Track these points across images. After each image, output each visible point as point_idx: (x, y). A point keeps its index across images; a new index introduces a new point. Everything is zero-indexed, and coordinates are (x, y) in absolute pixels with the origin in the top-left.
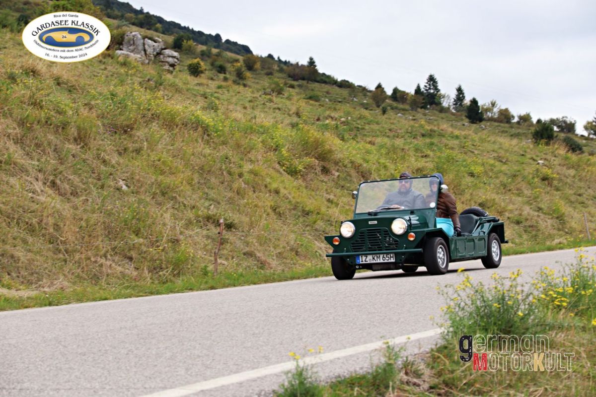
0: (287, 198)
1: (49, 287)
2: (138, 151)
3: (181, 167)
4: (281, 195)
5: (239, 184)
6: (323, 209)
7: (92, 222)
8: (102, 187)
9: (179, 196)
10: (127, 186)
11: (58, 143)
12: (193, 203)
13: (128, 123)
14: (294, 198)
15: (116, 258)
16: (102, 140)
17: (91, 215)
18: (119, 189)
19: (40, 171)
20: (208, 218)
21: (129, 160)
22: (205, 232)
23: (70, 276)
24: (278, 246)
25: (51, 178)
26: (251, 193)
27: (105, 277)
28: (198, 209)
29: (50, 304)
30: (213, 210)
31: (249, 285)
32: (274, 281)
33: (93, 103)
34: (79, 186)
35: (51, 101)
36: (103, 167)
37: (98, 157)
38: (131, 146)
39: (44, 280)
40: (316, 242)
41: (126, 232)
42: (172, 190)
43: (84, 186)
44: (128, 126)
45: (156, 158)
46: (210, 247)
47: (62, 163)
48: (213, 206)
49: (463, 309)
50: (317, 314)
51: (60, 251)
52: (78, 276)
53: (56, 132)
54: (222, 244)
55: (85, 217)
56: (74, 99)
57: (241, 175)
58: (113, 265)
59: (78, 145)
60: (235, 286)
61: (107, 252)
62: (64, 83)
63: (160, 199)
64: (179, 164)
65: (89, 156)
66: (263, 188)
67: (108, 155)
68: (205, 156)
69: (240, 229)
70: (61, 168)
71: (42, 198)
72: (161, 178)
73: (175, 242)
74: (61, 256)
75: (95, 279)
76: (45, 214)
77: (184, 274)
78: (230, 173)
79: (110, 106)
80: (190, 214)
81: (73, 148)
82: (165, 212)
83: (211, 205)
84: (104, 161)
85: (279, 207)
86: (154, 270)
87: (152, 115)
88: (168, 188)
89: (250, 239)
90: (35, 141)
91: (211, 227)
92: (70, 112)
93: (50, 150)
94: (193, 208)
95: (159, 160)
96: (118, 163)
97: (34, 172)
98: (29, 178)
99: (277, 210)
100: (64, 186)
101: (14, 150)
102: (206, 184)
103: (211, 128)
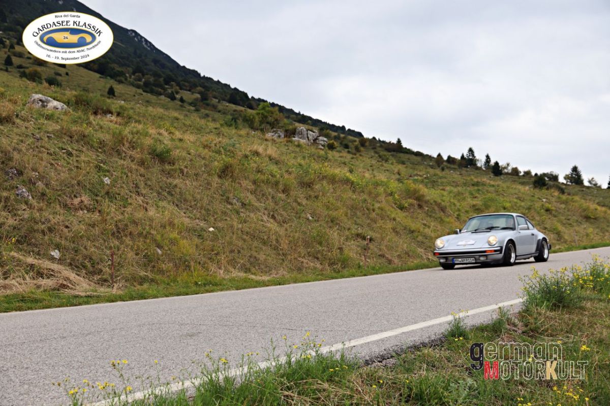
0: (400, 223)
1: (276, 275)
2: (316, 197)
3: (340, 206)
5: (373, 215)
7: (296, 238)
8: (299, 217)
9: (341, 223)
10: (312, 217)
11: (274, 193)
12: (348, 226)
13: (309, 181)
15: (310, 258)
16: (297, 191)
17: (295, 234)
18: (308, 219)
19: (266, 209)
20: (358, 235)
21: (312, 203)
22: (357, 243)
23: (286, 269)
24: (398, 251)
25: (272, 213)
27: (305, 269)
28: (352, 230)
29: (280, 284)
30: (360, 231)
31: (385, 273)
32: (398, 271)
33: (290, 170)
34: (287, 218)
35: (268, 170)
36: (298, 207)
37: (296, 201)
38: (312, 194)
39: (273, 271)
40: (418, 248)
41: (315, 244)
42: (337, 220)
43: (289, 218)
44: (310, 183)
45: (327, 201)
46: (360, 252)
47: (277, 205)
48: (359, 229)
49: (534, 289)
50: (440, 291)
51: (279, 254)
52: (290, 268)
53: (272, 187)
54: (366, 249)
55: (292, 235)
56: (280, 168)
57: (374, 210)
58: (309, 262)
59: (284, 194)
60: (377, 274)
61: (305, 255)
62: (273, 159)
63: (331, 224)
64: (339, 204)
65: (291, 200)
66: (386, 218)
67: (301, 200)
68: (353, 200)
69: (376, 241)
70: (277, 207)
71: (269, 225)
72: (330, 213)
73: (341, 249)
74: (281, 257)
75: (300, 270)
76: (271, 234)
77: (348, 267)
78: (368, 209)
79: (300, 171)
80: (347, 233)
81: (282, 196)
84: (299, 204)
85: (396, 228)
86: (331, 264)
88: (335, 218)
89: (382, 247)
90: (262, 192)
91: (359, 240)
92: (278, 176)
93: (270, 198)
94: (349, 229)
95: (329, 202)
96: (307, 204)
97: (262, 210)
98: (260, 214)
99: (395, 230)
100: (279, 218)
101: (251, 198)
102: (355, 215)
103: (355, 183)
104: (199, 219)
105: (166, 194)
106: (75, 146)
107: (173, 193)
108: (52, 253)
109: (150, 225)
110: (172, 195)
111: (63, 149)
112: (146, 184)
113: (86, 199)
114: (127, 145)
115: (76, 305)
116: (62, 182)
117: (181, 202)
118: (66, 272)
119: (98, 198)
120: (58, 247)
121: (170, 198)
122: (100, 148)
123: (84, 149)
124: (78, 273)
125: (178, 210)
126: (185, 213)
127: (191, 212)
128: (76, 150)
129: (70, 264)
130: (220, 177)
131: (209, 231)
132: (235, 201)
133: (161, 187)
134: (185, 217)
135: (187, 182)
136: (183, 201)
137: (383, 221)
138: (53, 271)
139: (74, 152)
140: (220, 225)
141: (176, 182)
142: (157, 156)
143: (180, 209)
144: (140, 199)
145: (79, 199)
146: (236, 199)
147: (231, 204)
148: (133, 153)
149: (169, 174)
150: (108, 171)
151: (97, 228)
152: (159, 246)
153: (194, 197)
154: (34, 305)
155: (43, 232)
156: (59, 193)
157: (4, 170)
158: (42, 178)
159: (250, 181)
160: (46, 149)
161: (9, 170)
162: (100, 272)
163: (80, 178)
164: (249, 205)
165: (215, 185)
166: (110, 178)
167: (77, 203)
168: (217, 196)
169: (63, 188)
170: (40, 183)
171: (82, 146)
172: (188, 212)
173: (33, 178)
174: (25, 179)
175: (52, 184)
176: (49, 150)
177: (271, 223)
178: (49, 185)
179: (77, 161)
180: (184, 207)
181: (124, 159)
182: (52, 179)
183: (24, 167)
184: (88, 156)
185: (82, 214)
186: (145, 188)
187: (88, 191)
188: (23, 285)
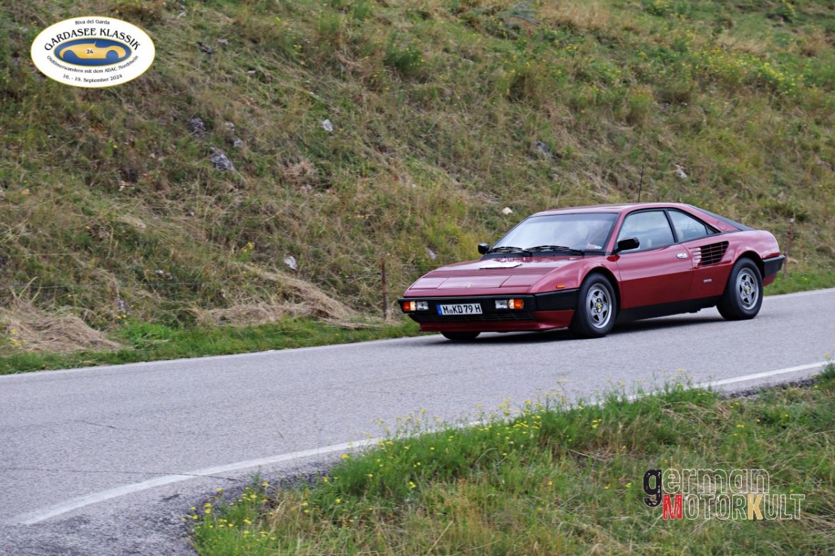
2: (696, 127)
3: (745, 145)
5: (814, 160)
8: (661, 177)
9: (745, 183)
10: (687, 174)
11: (610, 125)
12: (759, 190)
13: (683, 91)
16: (657, 117)
18: (678, 179)
19: (598, 164)
20: (777, 209)
21: (687, 141)
22: (773, 225)
25: (609, 171)
26: (828, 171)
28: (766, 197)
30: (782, 199)
33: (641, 66)
34: (637, 178)
35: (597, 69)
36: (661, 153)
37: (655, 141)
38: (688, 121)
42: (736, 177)
43: (641, 178)
44: (684, 96)
45: (717, 137)
47: (618, 152)
48: (781, 195)
53: (608, 113)
54: (794, 239)
57: (816, 149)
59: (631, 126)
60: (805, 290)
62: (604, 36)
63: (723, 187)
64: (743, 143)
65: (644, 140)
67: (664, 136)
68: (773, 127)
69: (814, 220)
70: (618, 157)
72: (724, 162)
78: (804, 148)
80: (756, 204)
81: (628, 130)
82: (729, 204)
83: (780, 192)
84: (660, 145)
87: (710, 75)
88: (732, 173)
89: (825, 233)
90: (589, 127)
91: (781, 219)
92: (617, 82)
93: (604, 136)
94: (760, 196)
95: (720, 139)
96: (675, 145)
97: (592, 166)
98: (588, 174)
100: (622, 179)
101: (569, 142)
102: (775, 163)
103: (782, 85)
104: (482, 190)
105: (421, 143)
106: (264, 58)
107: (434, 140)
108: (287, 261)
109: (413, 209)
110: (433, 146)
111: (251, 69)
112: (389, 127)
113: (306, 164)
114: (345, 48)
115: (353, 342)
116: (269, 138)
117: (449, 158)
118: (315, 293)
119: (323, 162)
120: (294, 252)
121: (429, 151)
122: (303, 58)
123: (279, 65)
124: (328, 292)
125: (447, 175)
126: (458, 180)
127: (469, 178)
128: (268, 68)
129: (314, 280)
130: (510, 99)
131: (503, 214)
132: (540, 150)
133: (412, 132)
134: (464, 187)
135: (455, 117)
136: (452, 157)
138: (299, 290)
139: (267, 73)
140: (519, 201)
141: (438, 117)
142: (397, 64)
143: (448, 173)
144: (382, 156)
145: (297, 166)
146: (543, 145)
147: (535, 157)
148: (359, 64)
149: (420, 101)
150: (327, 107)
151: (339, 219)
152: (432, 246)
153: (471, 148)
154: (304, 340)
155: (269, 228)
156: (269, 157)
157: (185, 121)
158: (241, 132)
159: (566, 105)
160: (228, 73)
161: (193, 121)
162: (356, 291)
163: (292, 126)
164: (567, 158)
165: (502, 119)
166: (331, 121)
167: (297, 174)
168: (508, 141)
169: (274, 148)
170: (239, 141)
171: (275, 57)
172: (463, 179)
173: (229, 132)
174: (219, 136)
175: (257, 142)
176: (231, 73)
177: (609, 192)
178: (254, 146)
179: (276, 90)
180: (455, 168)
181: (344, 80)
182: (255, 133)
183: (211, 115)
184: (288, 79)
185: (306, 192)
186: (390, 136)
187: (307, 149)
188: (271, 313)
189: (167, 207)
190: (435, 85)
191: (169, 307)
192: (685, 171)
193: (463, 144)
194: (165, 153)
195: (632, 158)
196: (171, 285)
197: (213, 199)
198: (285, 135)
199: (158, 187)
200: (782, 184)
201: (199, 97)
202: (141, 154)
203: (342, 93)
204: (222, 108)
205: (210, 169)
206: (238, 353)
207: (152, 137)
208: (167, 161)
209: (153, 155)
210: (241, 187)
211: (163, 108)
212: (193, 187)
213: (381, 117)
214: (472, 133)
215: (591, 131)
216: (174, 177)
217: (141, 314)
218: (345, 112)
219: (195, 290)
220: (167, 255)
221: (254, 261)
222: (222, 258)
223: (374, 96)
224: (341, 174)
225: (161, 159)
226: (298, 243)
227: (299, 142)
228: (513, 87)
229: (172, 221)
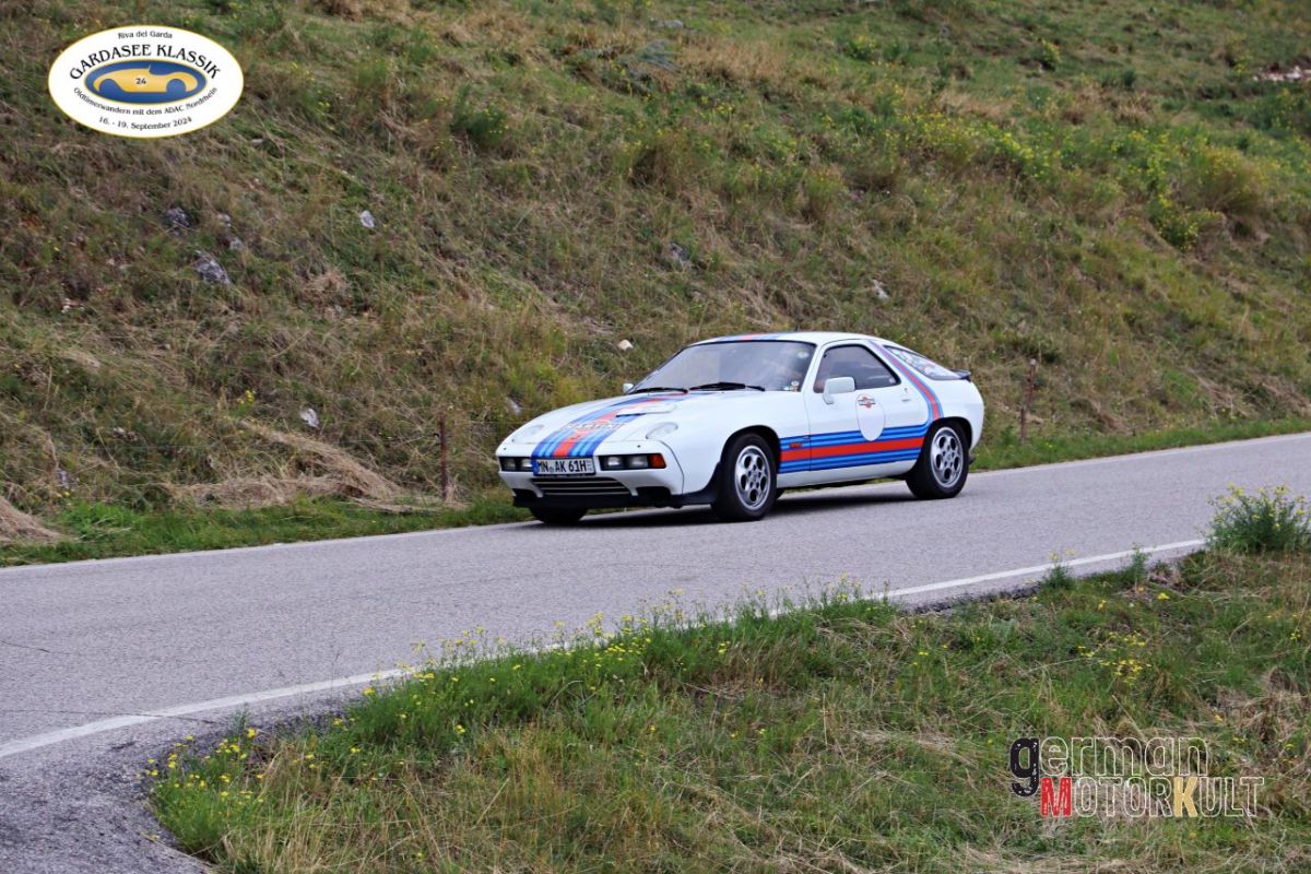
0: (1158, 298)
2: (903, 226)
3: (973, 252)
4: (1147, 292)
6: (1220, 318)
8: (850, 298)
9: (970, 306)
10: (888, 293)
11: (779, 222)
12: (991, 316)
13: (884, 174)
14: (1170, 297)
16: (845, 211)
18: (874, 299)
19: (758, 277)
20: (1016, 345)
21: (889, 244)
22: (1009, 368)
24: (1131, 389)
25: (775, 288)
26: (1092, 291)
28: (1000, 328)
30: (1024, 331)
32: (1110, 453)
34: (815, 299)
35: (761, 139)
36: (850, 262)
37: (841, 244)
38: (891, 217)
40: (1200, 379)
42: (959, 299)
43: (821, 298)
44: (886, 179)
45: (933, 239)
46: (1017, 394)
47: (790, 260)
48: (1023, 324)
53: (775, 205)
54: (1036, 387)
57: (1076, 259)
59: (808, 223)
60: (1049, 461)
62: (773, 92)
63: (939, 312)
64: (970, 247)
65: (826, 243)
67: (856, 238)
68: (1014, 226)
69: (1068, 362)
70: (788, 267)
72: (941, 276)
80: (987, 338)
81: (802, 229)
82: (946, 337)
83: (1021, 320)
84: (851, 252)
85: (1141, 317)
87: (926, 150)
88: (952, 293)
89: (1083, 380)
90: (751, 224)
91: (1022, 359)
92: (790, 159)
93: (769, 239)
94: (992, 326)
95: (937, 243)
96: (872, 251)
97: (750, 280)
98: (744, 292)
99: (1137, 322)
100: (794, 300)
101: (718, 246)
102: (1015, 279)
103: (1029, 164)
104: (590, 314)
105: (503, 246)
106: (276, 121)
107: (521, 242)
108: (305, 416)
109: (488, 341)
110: (519, 250)
111: (257, 137)
112: (456, 223)
113: (333, 276)
114: (394, 107)
116: (281, 238)
117: (543, 268)
119: (360, 273)
120: (315, 403)
121: (515, 258)
122: (332, 122)
123: (297, 131)
124: (364, 461)
125: (541, 293)
126: (555, 300)
127: (572, 297)
128: (282, 136)
129: (344, 442)
130: (633, 183)
131: (622, 351)
132: (675, 256)
133: (490, 230)
134: (563, 310)
135: (553, 208)
136: (547, 267)
137: (1103, 293)
138: (321, 457)
139: (280, 143)
140: (643, 331)
141: (528, 209)
142: (469, 131)
143: (541, 289)
144: (448, 264)
145: (322, 278)
146: (680, 249)
147: (667, 266)
148: (413, 130)
149: (502, 185)
150: (366, 193)
151: (380, 355)
152: (515, 395)
153: (575, 254)
154: (326, 530)
155: (278, 368)
156: (280, 265)
157: (159, 212)
158: (241, 229)
159: (715, 192)
160: (222, 141)
161: (170, 212)
162: (403, 459)
163: (314, 221)
164: (714, 268)
165: (622, 211)
166: (371, 212)
167: (320, 289)
168: (629, 244)
169: (287, 252)
170: (237, 241)
171: (291, 119)
172: (563, 298)
173: (223, 228)
174: (208, 234)
175: (262, 243)
176: (227, 143)
177: (774, 319)
178: (257, 247)
179: (292, 167)
180: (552, 282)
181: (392, 153)
182: (261, 230)
183: (199, 203)
184: (310, 151)
185: (333, 316)
186: (455, 235)
187: (335, 254)
188: (280, 488)
189: (131, 336)
190: (524, 162)
191: (131, 481)
192: (885, 289)
193: (564, 246)
194: (130, 258)
195: (808, 270)
196: (135, 449)
197: (195, 326)
198: (306, 234)
199: (119, 308)
200: (1024, 309)
201: (179, 177)
202: (94, 260)
203: (388, 173)
204: (212, 194)
205: (195, 282)
206: (231, 547)
207: (109, 235)
208: (131, 270)
209: (111, 262)
210: (239, 309)
211: (127, 194)
212: (169, 308)
213: (445, 208)
214: (578, 231)
215: (750, 230)
216: (142, 293)
217: (91, 492)
218: (392, 199)
219: (170, 455)
220: (129, 405)
221: (255, 415)
222: (209, 411)
223: (437, 177)
224: (384, 289)
225: (123, 267)
226: (321, 390)
227: (325, 243)
228: (638, 165)
229: (138, 357)
